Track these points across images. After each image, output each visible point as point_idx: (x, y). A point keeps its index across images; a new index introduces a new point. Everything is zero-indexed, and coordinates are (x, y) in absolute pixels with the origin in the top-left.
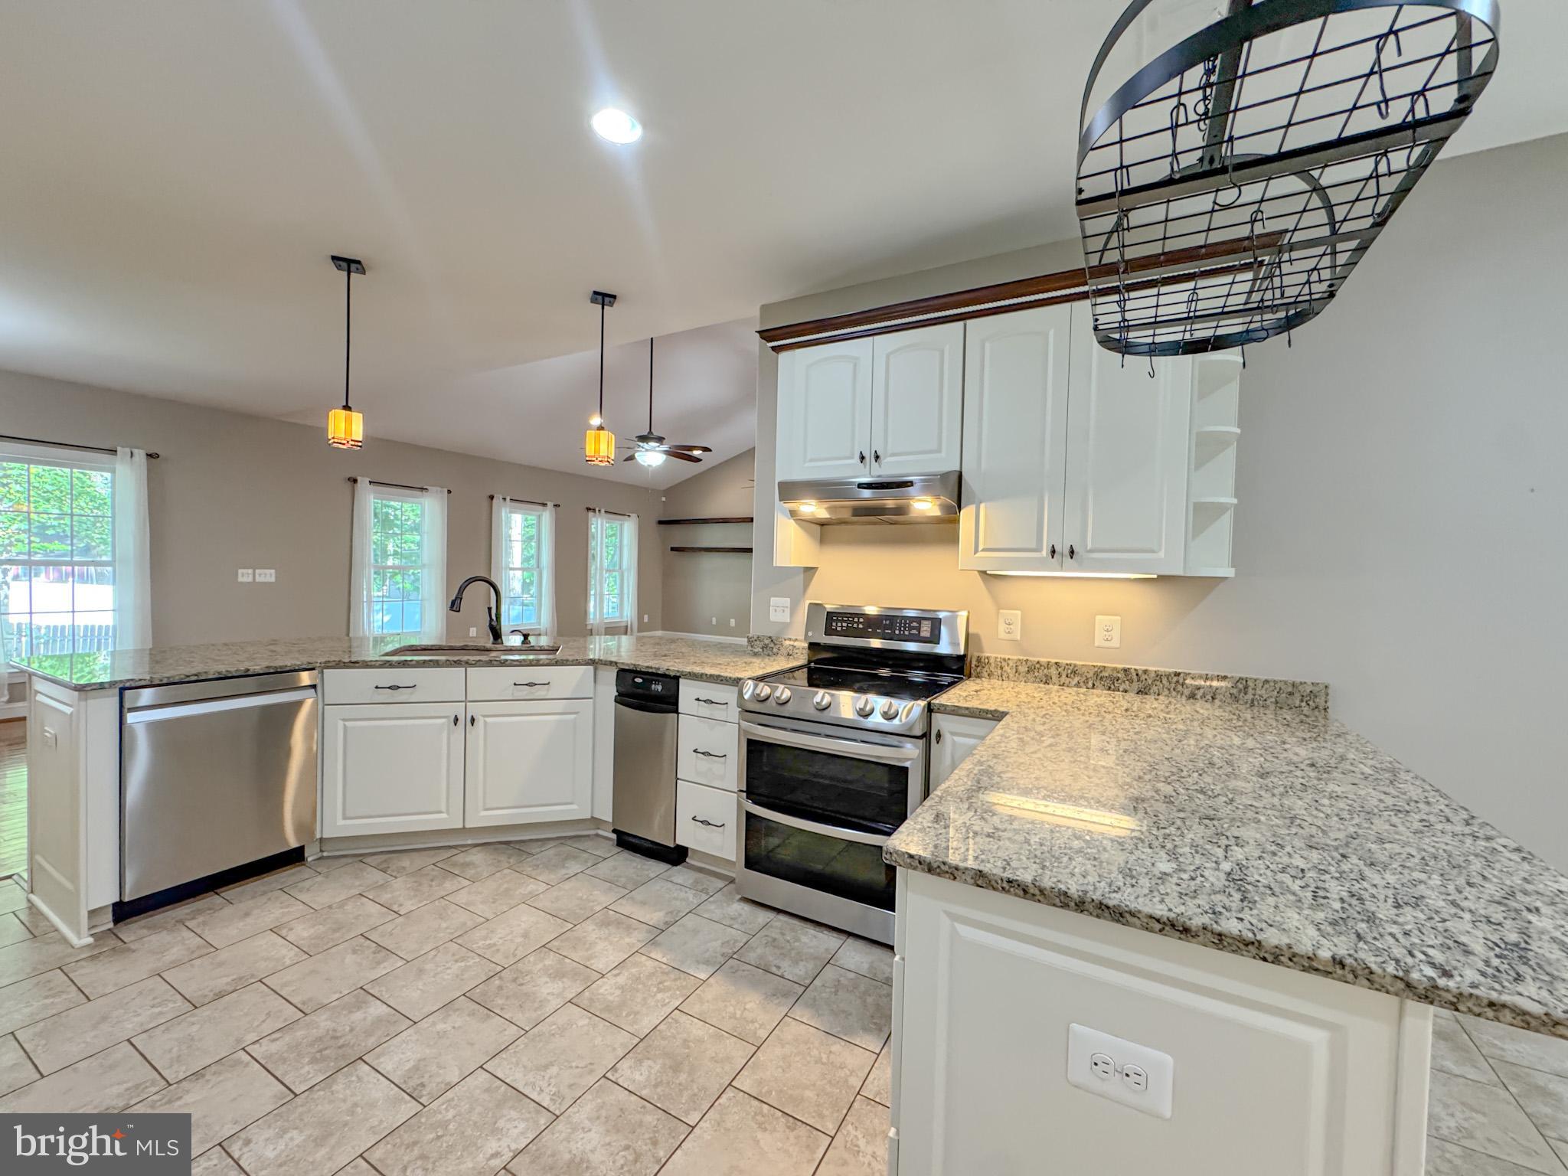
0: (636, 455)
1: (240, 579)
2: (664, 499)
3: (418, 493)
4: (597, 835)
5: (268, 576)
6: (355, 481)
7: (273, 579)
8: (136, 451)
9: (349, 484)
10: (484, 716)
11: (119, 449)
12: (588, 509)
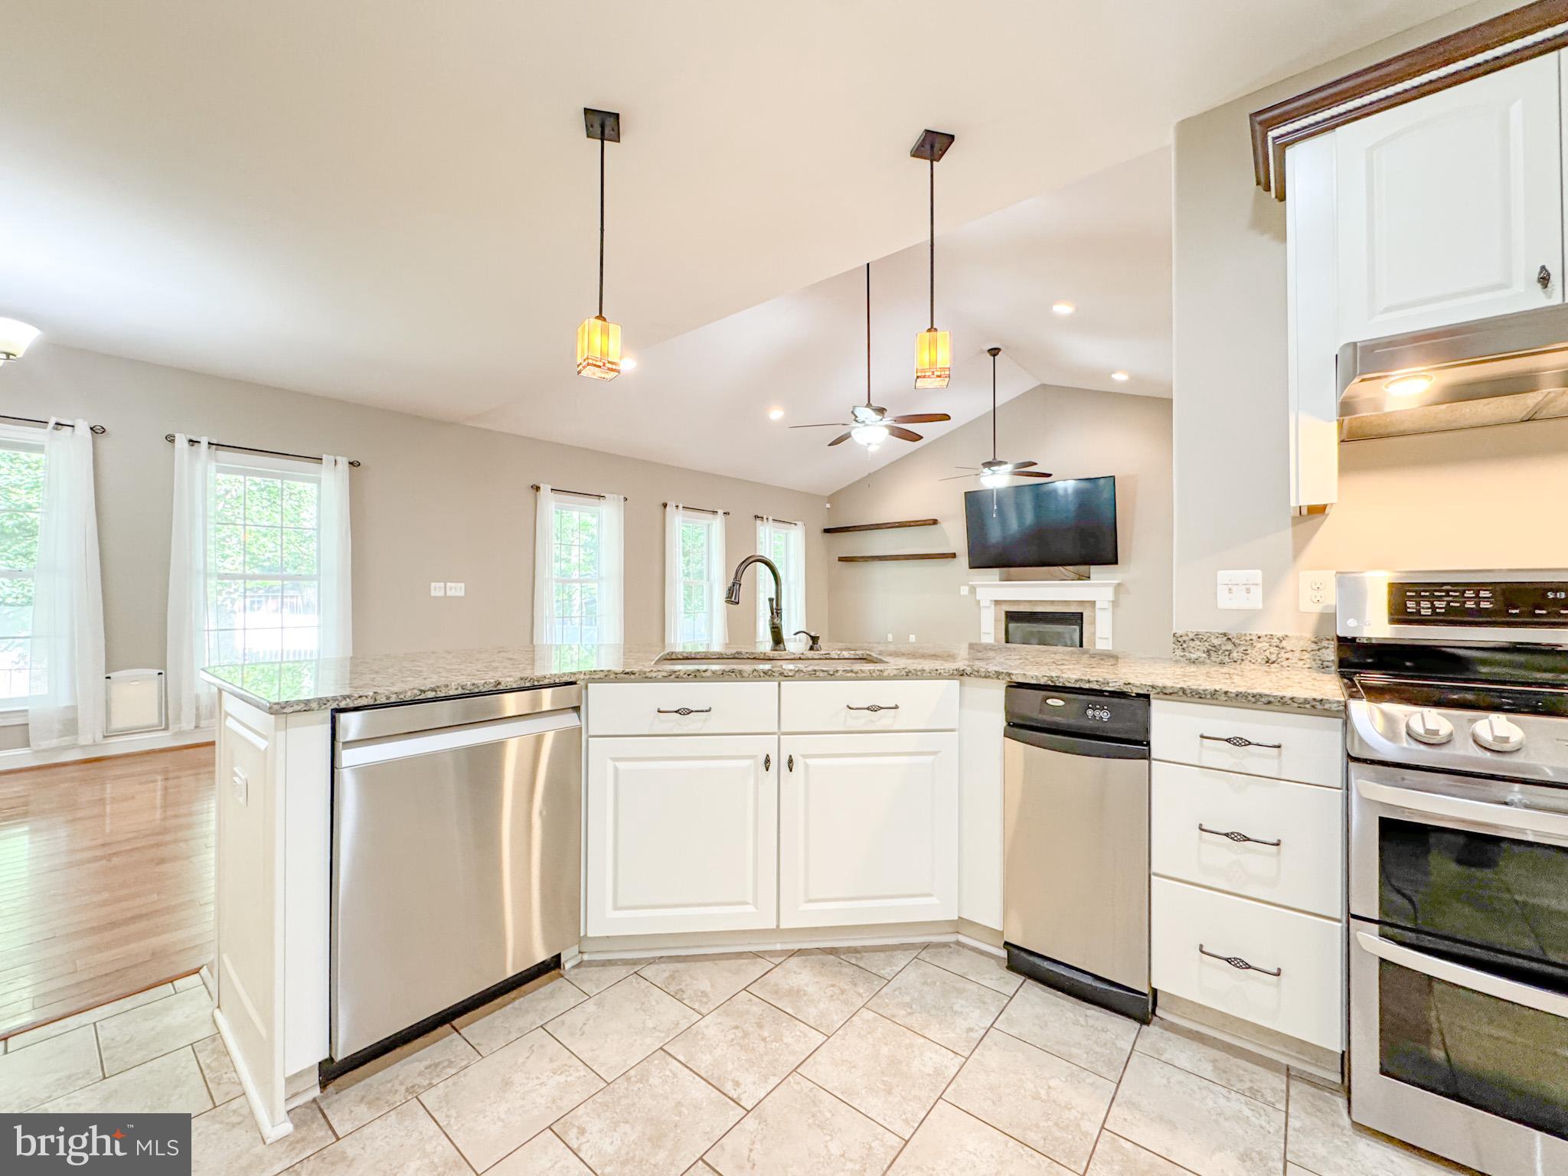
0: (853, 433)
1: (433, 593)
2: (828, 506)
3: (595, 500)
4: (958, 943)
5: (457, 589)
6: (538, 488)
7: (462, 594)
8: (339, 458)
9: (533, 491)
10: (805, 756)
11: (324, 457)
12: (756, 517)
